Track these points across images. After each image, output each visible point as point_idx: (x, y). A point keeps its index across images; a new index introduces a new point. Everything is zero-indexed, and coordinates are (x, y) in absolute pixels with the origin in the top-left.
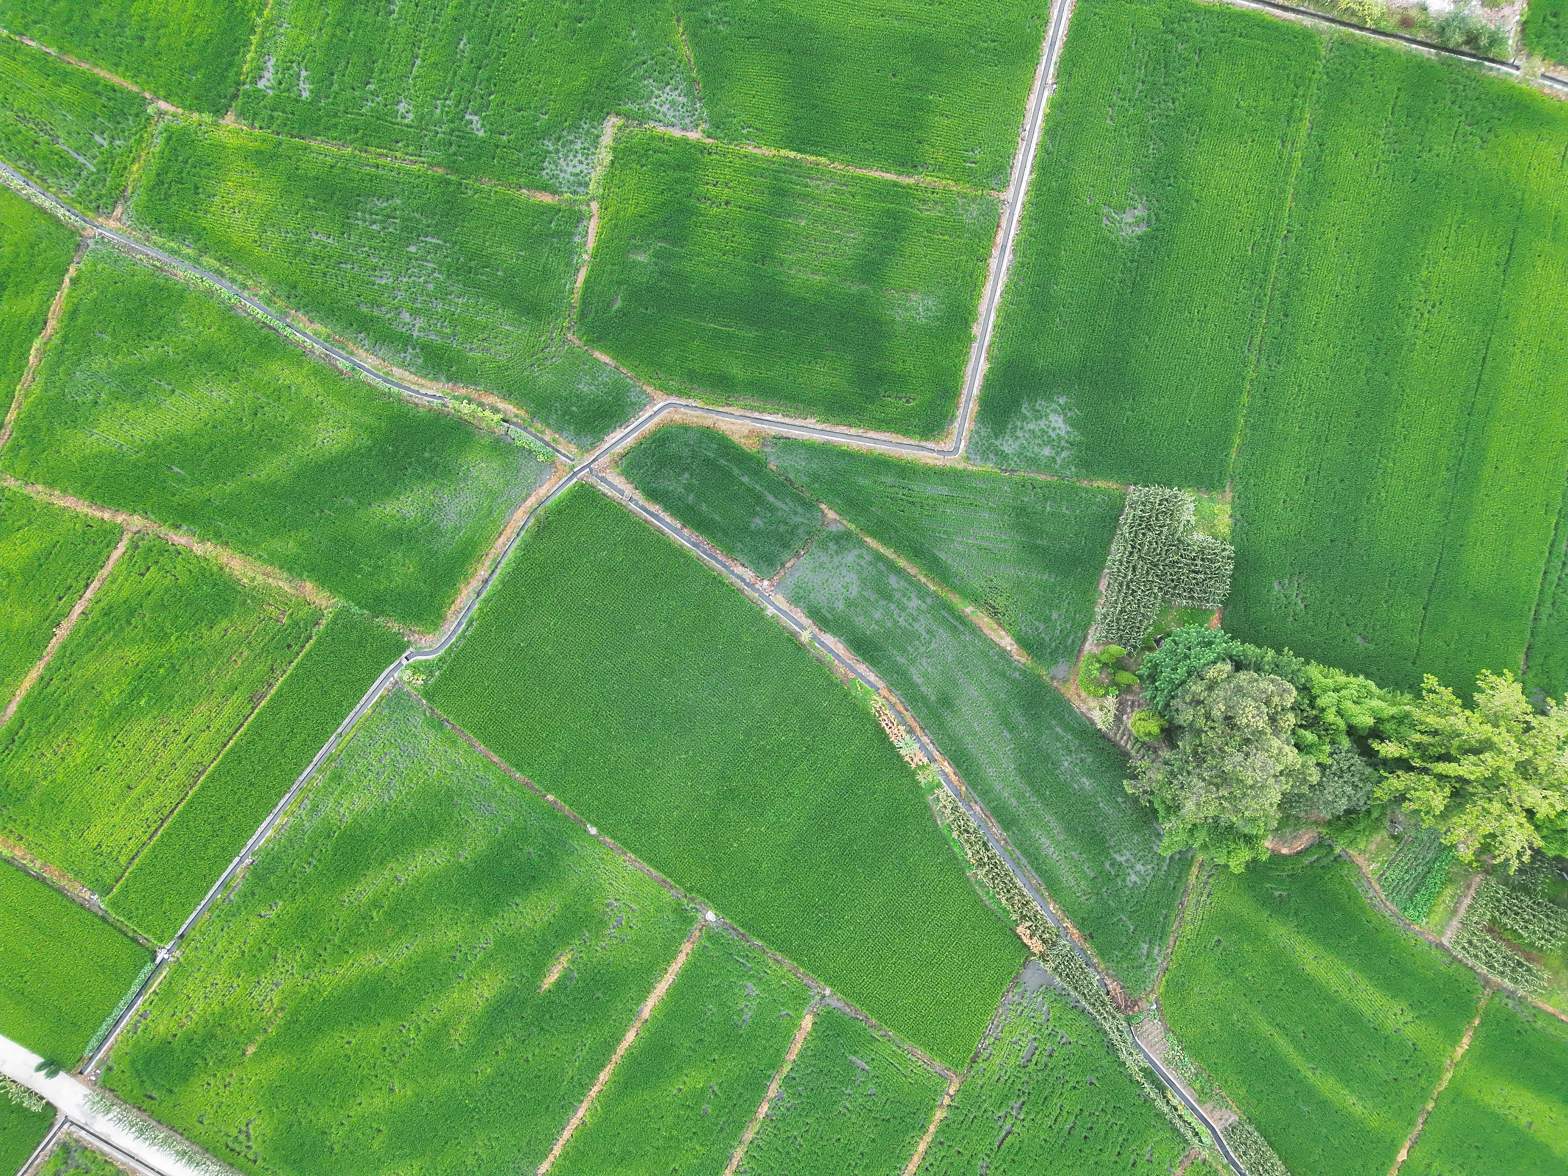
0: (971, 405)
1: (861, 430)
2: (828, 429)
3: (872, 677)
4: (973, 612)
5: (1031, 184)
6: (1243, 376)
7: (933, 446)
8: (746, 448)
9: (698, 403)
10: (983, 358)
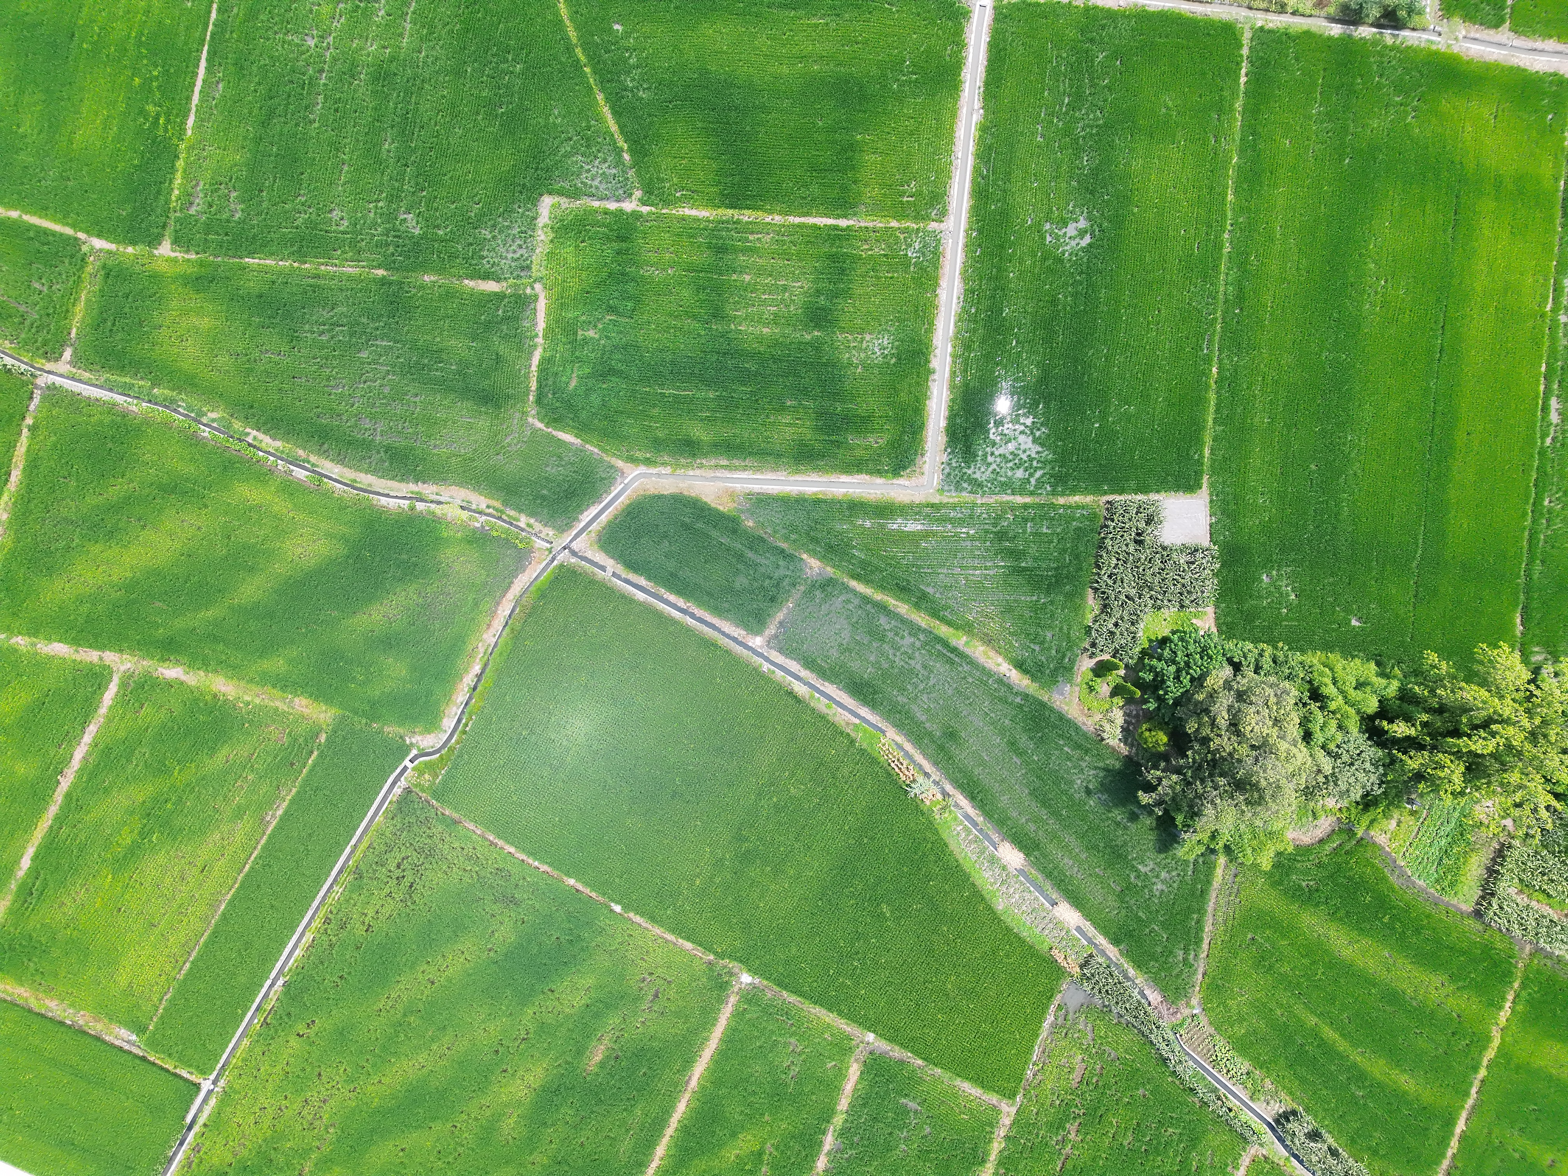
0: (938, 437)
1: (833, 476)
2: (799, 479)
3: (875, 720)
5: (970, 209)
6: (1206, 374)
7: (907, 483)
8: (721, 508)
9: (668, 470)
10: (945, 390)
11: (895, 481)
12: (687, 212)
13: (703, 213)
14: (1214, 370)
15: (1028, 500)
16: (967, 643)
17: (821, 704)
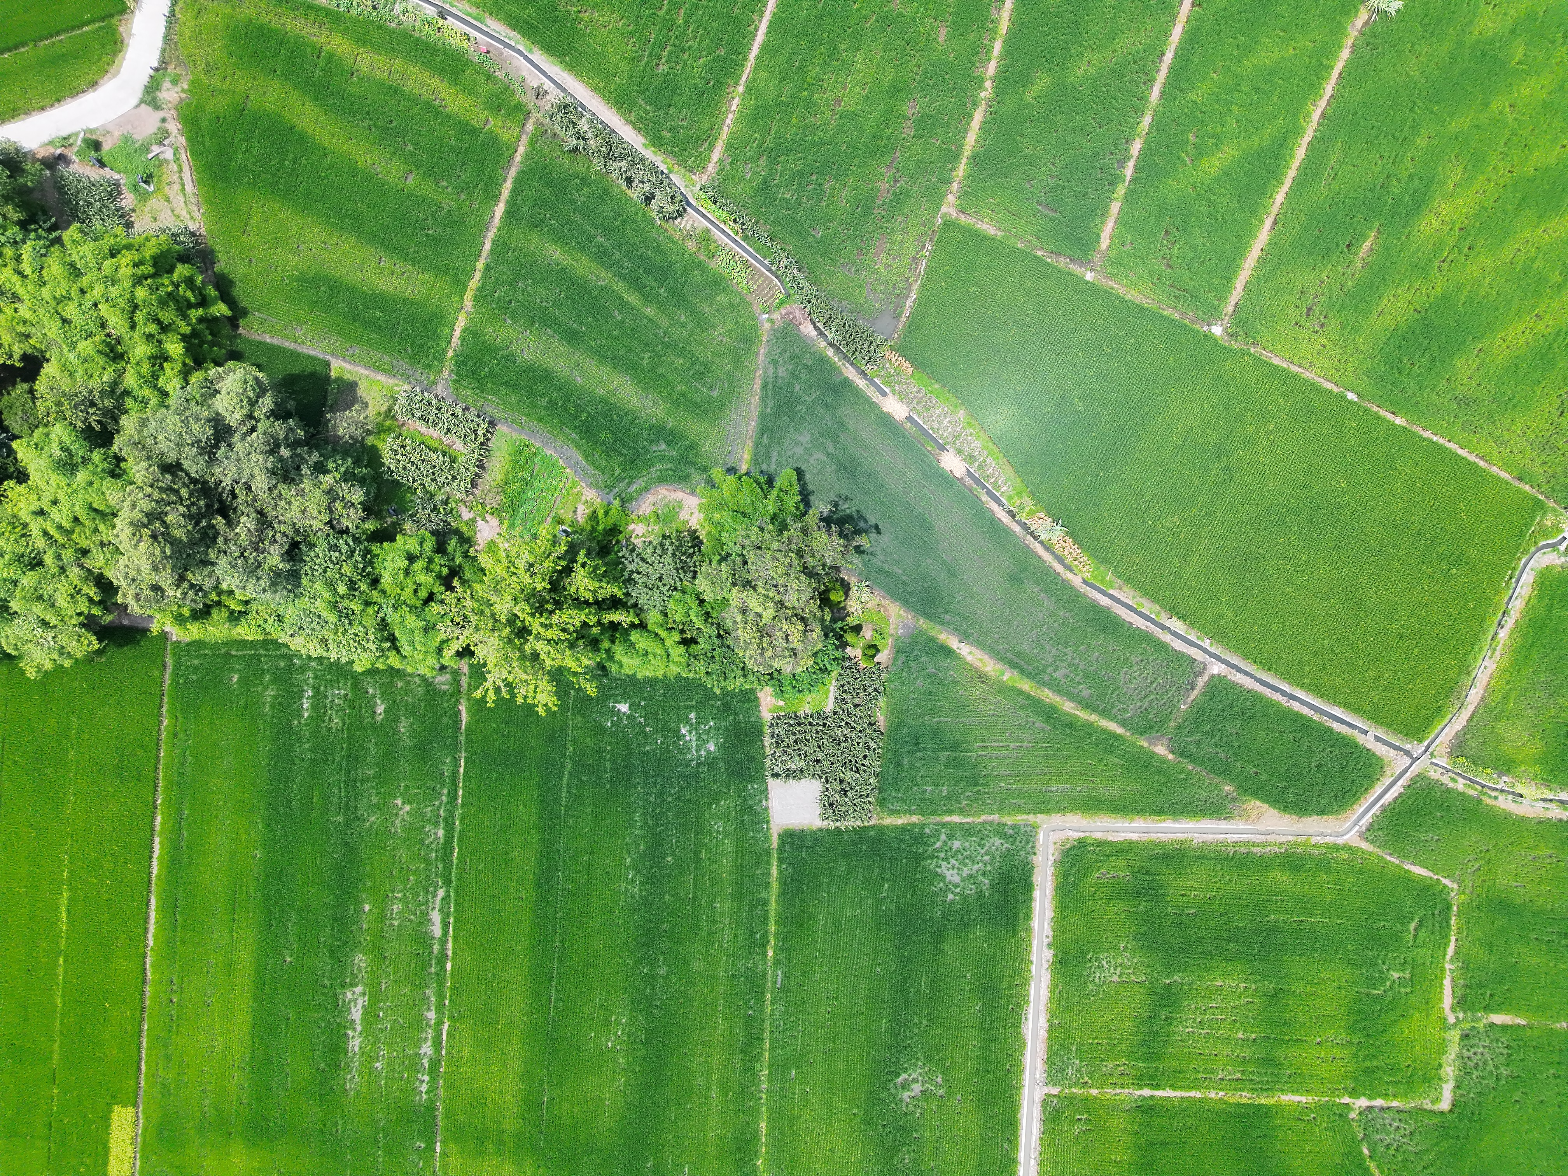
0: (1040, 880)
1: (1145, 838)
2: (1179, 834)
3: (1091, 593)
5: (1019, 1106)
6: (778, 950)
7: (1070, 833)
8: (1258, 803)
9: (1313, 840)
10: (1036, 928)
11: (1082, 835)
12: (1303, 1099)
13: (1287, 1098)
14: (770, 953)
15: (947, 819)
16: (1003, 674)
17: (1148, 607)
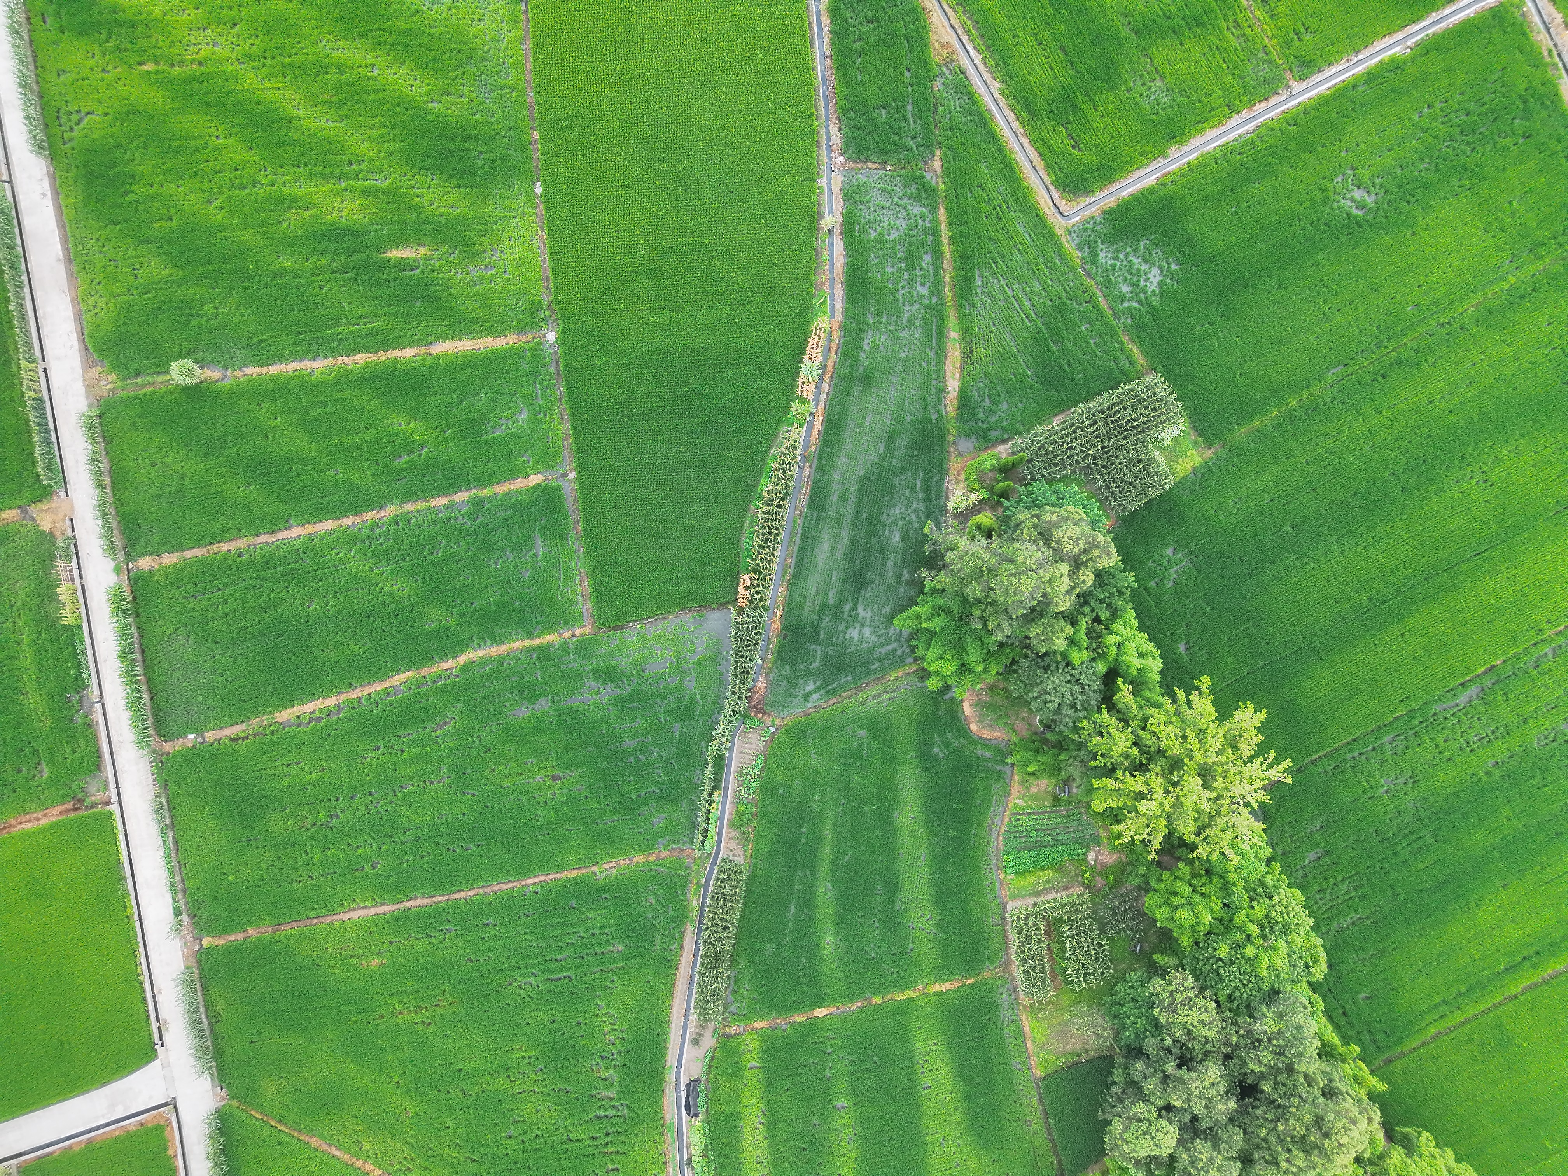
0: (1112, 199)
1: (1022, 130)
2: (1001, 104)
3: (839, 305)
4: (954, 338)
5: (1320, 96)
7: (1056, 198)
8: (932, 53)
10: (1156, 177)
15: (1108, 311)
